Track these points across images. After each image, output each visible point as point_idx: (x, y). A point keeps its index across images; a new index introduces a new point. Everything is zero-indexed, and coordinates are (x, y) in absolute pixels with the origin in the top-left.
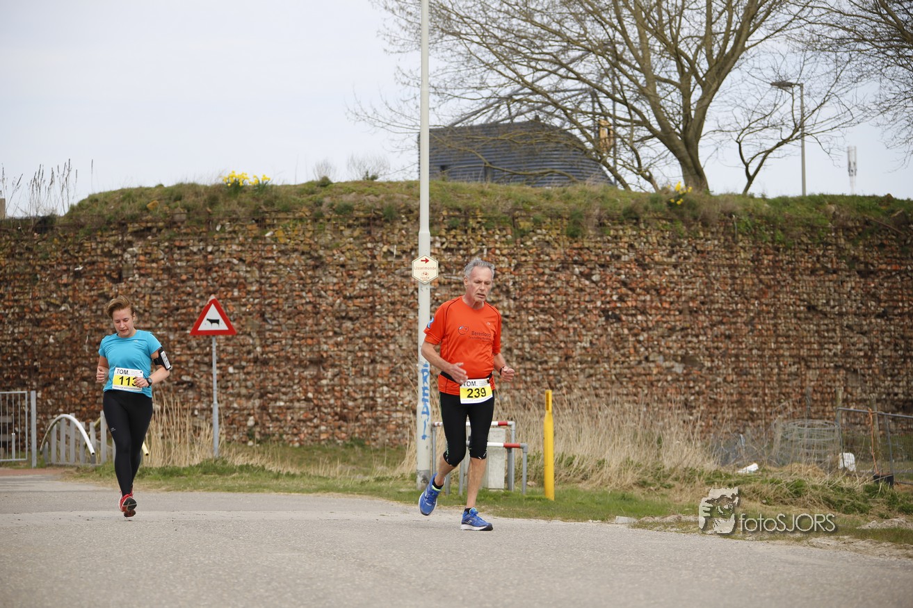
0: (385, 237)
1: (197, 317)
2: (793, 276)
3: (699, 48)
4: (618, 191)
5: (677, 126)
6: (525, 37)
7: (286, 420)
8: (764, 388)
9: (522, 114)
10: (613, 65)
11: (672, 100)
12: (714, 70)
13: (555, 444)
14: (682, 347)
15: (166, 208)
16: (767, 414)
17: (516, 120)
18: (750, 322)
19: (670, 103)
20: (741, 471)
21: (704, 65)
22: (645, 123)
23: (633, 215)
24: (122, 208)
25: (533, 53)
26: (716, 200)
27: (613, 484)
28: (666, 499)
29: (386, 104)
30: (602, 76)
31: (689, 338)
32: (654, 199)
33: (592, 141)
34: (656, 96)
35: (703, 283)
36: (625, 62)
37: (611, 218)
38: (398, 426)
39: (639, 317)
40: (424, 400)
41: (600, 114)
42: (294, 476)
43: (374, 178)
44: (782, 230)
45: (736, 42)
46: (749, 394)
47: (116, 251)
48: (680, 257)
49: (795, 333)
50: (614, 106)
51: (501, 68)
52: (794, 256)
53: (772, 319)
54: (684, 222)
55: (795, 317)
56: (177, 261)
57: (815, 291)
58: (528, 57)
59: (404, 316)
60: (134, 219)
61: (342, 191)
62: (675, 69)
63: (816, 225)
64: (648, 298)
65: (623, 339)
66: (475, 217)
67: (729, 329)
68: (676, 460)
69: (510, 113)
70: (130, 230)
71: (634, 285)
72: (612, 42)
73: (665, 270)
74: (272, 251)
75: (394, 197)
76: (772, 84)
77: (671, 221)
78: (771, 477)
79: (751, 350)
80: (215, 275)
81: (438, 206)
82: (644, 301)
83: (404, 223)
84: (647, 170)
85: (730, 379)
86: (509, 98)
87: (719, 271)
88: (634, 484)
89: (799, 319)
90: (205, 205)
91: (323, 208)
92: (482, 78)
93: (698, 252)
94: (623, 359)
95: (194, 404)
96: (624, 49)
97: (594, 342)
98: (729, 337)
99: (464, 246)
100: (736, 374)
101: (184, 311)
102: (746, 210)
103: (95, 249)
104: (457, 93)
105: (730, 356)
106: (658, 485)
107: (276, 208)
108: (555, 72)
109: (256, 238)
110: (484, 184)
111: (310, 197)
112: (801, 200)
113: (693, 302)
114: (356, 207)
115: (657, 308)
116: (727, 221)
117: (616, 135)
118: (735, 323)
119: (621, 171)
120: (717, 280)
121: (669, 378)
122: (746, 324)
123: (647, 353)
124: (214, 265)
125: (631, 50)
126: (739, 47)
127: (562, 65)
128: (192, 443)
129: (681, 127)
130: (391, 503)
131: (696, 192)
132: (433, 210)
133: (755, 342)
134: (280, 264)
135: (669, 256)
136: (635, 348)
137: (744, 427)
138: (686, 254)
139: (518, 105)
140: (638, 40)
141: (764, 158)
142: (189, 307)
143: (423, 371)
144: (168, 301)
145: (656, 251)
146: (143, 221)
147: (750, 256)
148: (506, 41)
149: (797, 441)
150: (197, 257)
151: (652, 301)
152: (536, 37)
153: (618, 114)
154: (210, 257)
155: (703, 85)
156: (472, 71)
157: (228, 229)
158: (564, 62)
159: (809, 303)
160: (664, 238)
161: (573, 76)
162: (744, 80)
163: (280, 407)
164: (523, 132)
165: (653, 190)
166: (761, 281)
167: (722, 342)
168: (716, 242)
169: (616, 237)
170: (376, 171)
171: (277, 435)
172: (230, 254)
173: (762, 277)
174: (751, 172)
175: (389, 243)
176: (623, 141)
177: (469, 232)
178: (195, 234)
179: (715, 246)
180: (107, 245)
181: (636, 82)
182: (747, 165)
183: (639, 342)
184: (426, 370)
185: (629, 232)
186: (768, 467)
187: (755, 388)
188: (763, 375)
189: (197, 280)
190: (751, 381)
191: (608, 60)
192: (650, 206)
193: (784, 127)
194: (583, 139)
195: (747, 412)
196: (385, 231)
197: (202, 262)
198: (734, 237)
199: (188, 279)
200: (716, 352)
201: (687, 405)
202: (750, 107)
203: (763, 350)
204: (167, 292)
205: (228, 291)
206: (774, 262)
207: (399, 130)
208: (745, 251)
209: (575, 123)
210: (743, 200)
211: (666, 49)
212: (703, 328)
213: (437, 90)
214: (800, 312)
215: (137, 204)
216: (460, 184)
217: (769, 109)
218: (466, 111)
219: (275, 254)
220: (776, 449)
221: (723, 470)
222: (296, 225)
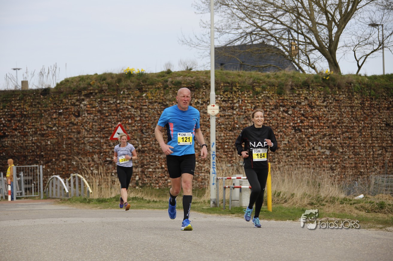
0: (196, 96)
1: (113, 132)
2: (379, 111)
3: (336, 9)
4: (300, 74)
5: (326, 44)
6: (258, 6)
7: (153, 177)
8: (366, 161)
9: (256, 40)
10: (298, 18)
11: (324, 33)
12: (343, 19)
13: (272, 186)
14: (329, 143)
15: (99, 84)
16: (368, 172)
17: (254, 43)
18: (360, 132)
19: (323, 34)
20: (356, 198)
21: (338, 17)
22: (312, 43)
23: (306, 84)
24: (80, 84)
25: (261, 13)
26: (344, 77)
27: (298, 204)
28: (322, 211)
29: (196, 36)
30: (292, 23)
31: (333, 139)
32: (316, 77)
33: (288, 52)
34: (316, 31)
35: (338, 114)
36: (302, 16)
37: (296, 86)
38: (202, 179)
39: (310, 130)
40: (213, 168)
41: (292, 40)
42: (156, 202)
43: (191, 69)
44: (374, 90)
45: (353, 6)
46: (359, 163)
47: (77, 103)
48: (328, 103)
49: (380, 136)
50: (298, 36)
51: (247, 20)
52: (379, 102)
53: (370, 130)
54: (330, 87)
55: (380, 129)
56: (104, 107)
57: (389, 117)
58: (259, 15)
59: (205, 131)
60: (85, 89)
61: (176, 75)
62: (325, 19)
63: (389, 87)
64: (314, 121)
65: (303, 140)
66: (236, 86)
67: (351, 135)
68: (326, 193)
69: (251, 40)
70: (83, 94)
71: (307, 116)
72: (297, 7)
73: (321, 108)
74: (146, 102)
75: (200, 78)
76: (369, 25)
77: (324, 87)
78: (369, 200)
79: (360, 144)
80: (120, 113)
81: (219, 81)
82: (312, 123)
83: (204, 89)
84: (313, 64)
85: (351, 157)
86: (251, 33)
87: (346, 109)
88: (308, 204)
89: (382, 130)
90: (116, 83)
91: (168, 83)
92: (238, 24)
93: (336, 100)
94: (303, 148)
95: (112, 170)
96: (302, 11)
97: (290, 141)
98: (350, 138)
99: (231, 99)
100: (354, 154)
101: (107, 129)
102: (357, 81)
103: (68, 103)
104: (227, 31)
105: (351, 147)
106: (318, 204)
107: (147, 83)
108: (271, 21)
109: (138, 97)
110: (240, 71)
111: (162, 78)
112: (383, 77)
113: (334, 123)
114: (183, 82)
115: (318, 126)
116: (349, 86)
117: (299, 49)
118: (353, 132)
119: (301, 65)
120: (345, 113)
121: (324, 157)
122: (358, 132)
123: (313, 146)
124: (120, 109)
125: (306, 11)
126: (354, 9)
127: (274, 18)
128: (111, 188)
129: (328, 45)
130: (199, 213)
131: (335, 74)
132: (216, 83)
133: (362, 140)
134: (149, 108)
135: (323, 102)
136: (308, 143)
137: (357, 178)
138: (331, 101)
139: (255, 36)
140: (308, 6)
141: (366, 58)
142: (109, 127)
143: (213, 155)
144: (100, 125)
145: (317, 100)
146: (88, 90)
147: (359, 102)
148: (249, 8)
149: (381, 184)
150: (112, 105)
151: (315, 123)
152: (263, 5)
153: (300, 39)
154: (118, 105)
155: (338, 26)
156: (234, 21)
157: (126, 93)
158: (275, 16)
159: (386, 122)
160: (320, 94)
161: (278, 22)
162: (356, 23)
163: (150, 172)
164: (257, 48)
165: (316, 73)
166: (364, 113)
167: (347, 140)
168: (344, 96)
169: (299, 94)
170: (191, 66)
171: (149, 184)
172: (127, 104)
173: (365, 111)
174: (360, 64)
175: (197, 98)
176: (302, 51)
177: (233, 93)
178: (112, 95)
179: (344, 98)
180: (73, 100)
181: (307, 25)
182: (358, 61)
183: (310, 141)
184: (214, 154)
185: (305, 92)
186: (368, 196)
187: (362, 161)
188: (366, 155)
189: (113, 116)
190: (360, 158)
191: (295, 15)
192: (314, 80)
193: (375, 44)
194: (284, 51)
195: (359, 171)
196: (196, 93)
197: (115, 108)
198: (352, 93)
199: (109, 115)
200: (345, 145)
201: (332, 169)
202: (359, 35)
203: (366, 144)
204: (99, 121)
205: (126, 120)
206: (371, 104)
207: (201, 48)
208: (357, 100)
209: (280, 43)
210: (356, 77)
211: (321, 10)
212: (339, 134)
213: (218, 30)
214: (383, 127)
215: (86, 82)
216: (229, 71)
217: (368, 36)
218: (232, 39)
219: (147, 104)
220: (372, 188)
221: (348, 197)
222: (156, 91)
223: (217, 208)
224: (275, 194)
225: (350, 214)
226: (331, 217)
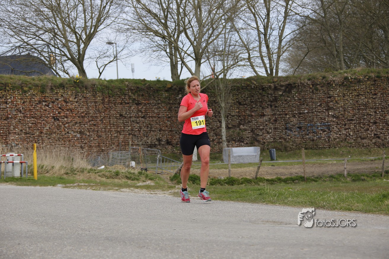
2: (115, 105)
3: (82, 31)
4: (57, 78)
5: (76, 56)
6: (24, 26)
8: (106, 141)
9: (24, 52)
10: (54, 36)
11: (74, 48)
12: (88, 38)
13: (37, 161)
14: (79, 129)
16: (107, 149)
17: (22, 54)
18: (101, 120)
19: (73, 49)
20: (99, 168)
21: (84, 37)
22: (65, 55)
23: (63, 86)
25: (27, 32)
26: (90, 80)
27: (57, 174)
28: (75, 178)
30: (51, 40)
31: (82, 126)
32: (69, 80)
33: (48, 61)
34: (69, 46)
35: (86, 108)
36: (58, 35)
37: (55, 86)
39: (65, 119)
41: (50, 52)
44: (111, 90)
45: (94, 29)
46: (101, 143)
48: (78, 99)
49: (116, 123)
50: (55, 50)
51: (16, 36)
52: (115, 99)
53: (109, 119)
54: (79, 88)
55: (116, 118)
57: (122, 110)
58: (25, 33)
62: (75, 38)
63: (122, 88)
64: (68, 112)
65: (60, 126)
66: (8, 86)
67: (95, 122)
68: (78, 165)
69: (20, 52)
71: (63, 109)
72: (53, 28)
73: (73, 103)
76: (107, 43)
77: (75, 87)
78: (108, 170)
79: (102, 129)
82: (67, 114)
84: (66, 71)
85: (95, 139)
86: (19, 47)
87: (91, 103)
88: (64, 174)
89: (117, 119)
92: (9, 40)
93: (84, 97)
94: (60, 133)
96: (58, 31)
97: (50, 127)
98: (95, 125)
99: (5, 96)
100: (97, 137)
102: (99, 84)
105: (95, 131)
106: (72, 174)
108: (34, 38)
110: (11, 75)
112: (117, 81)
113: (83, 114)
115: (71, 116)
116: (93, 87)
117: (56, 59)
118: (97, 120)
119: (58, 71)
120: (91, 107)
121: (76, 139)
122: (100, 121)
123: (68, 131)
125: (60, 31)
126: (95, 31)
127: (37, 36)
129: (77, 57)
131: (83, 78)
133: (103, 126)
135: (75, 99)
136: (64, 129)
137: (100, 154)
138: (80, 98)
139: (22, 49)
140: (62, 28)
141: (105, 67)
145: (70, 97)
147: (101, 99)
148: (17, 28)
149: (117, 158)
151: (69, 114)
152: (28, 26)
153: (56, 52)
155: (84, 43)
156: (6, 37)
158: (38, 35)
159: (120, 113)
160: (73, 93)
161: (40, 39)
162: (97, 41)
164: (24, 58)
165: (69, 77)
166: (105, 107)
167: (92, 127)
168: (90, 94)
169: (57, 93)
173: (105, 105)
174: (101, 71)
176: (58, 61)
177: (7, 91)
181: (62, 42)
182: (99, 69)
183: (65, 127)
185: (61, 91)
186: (108, 167)
187: (103, 141)
188: (106, 137)
190: (102, 139)
191: (52, 34)
192: (68, 83)
193: (111, 57)
194: (45, 60)
195: (101, 149)
198: (96, 92)
200: (91, 130)
201: (81, 147)
202: (100, 50)
203: (106, 129)
206: (109, 100)
208: (99, 97)
209: (42, 55)
210: (98, 80)
211: (71, 31)
212: (86, 122)
214: (118, 117)
216: (3, 75)
217: (106, 51)
218: (4, 51)
220: (110, 161)
221: (93, 168)
224: (39, 167)
225: (95, 180)
226: (81, 183)
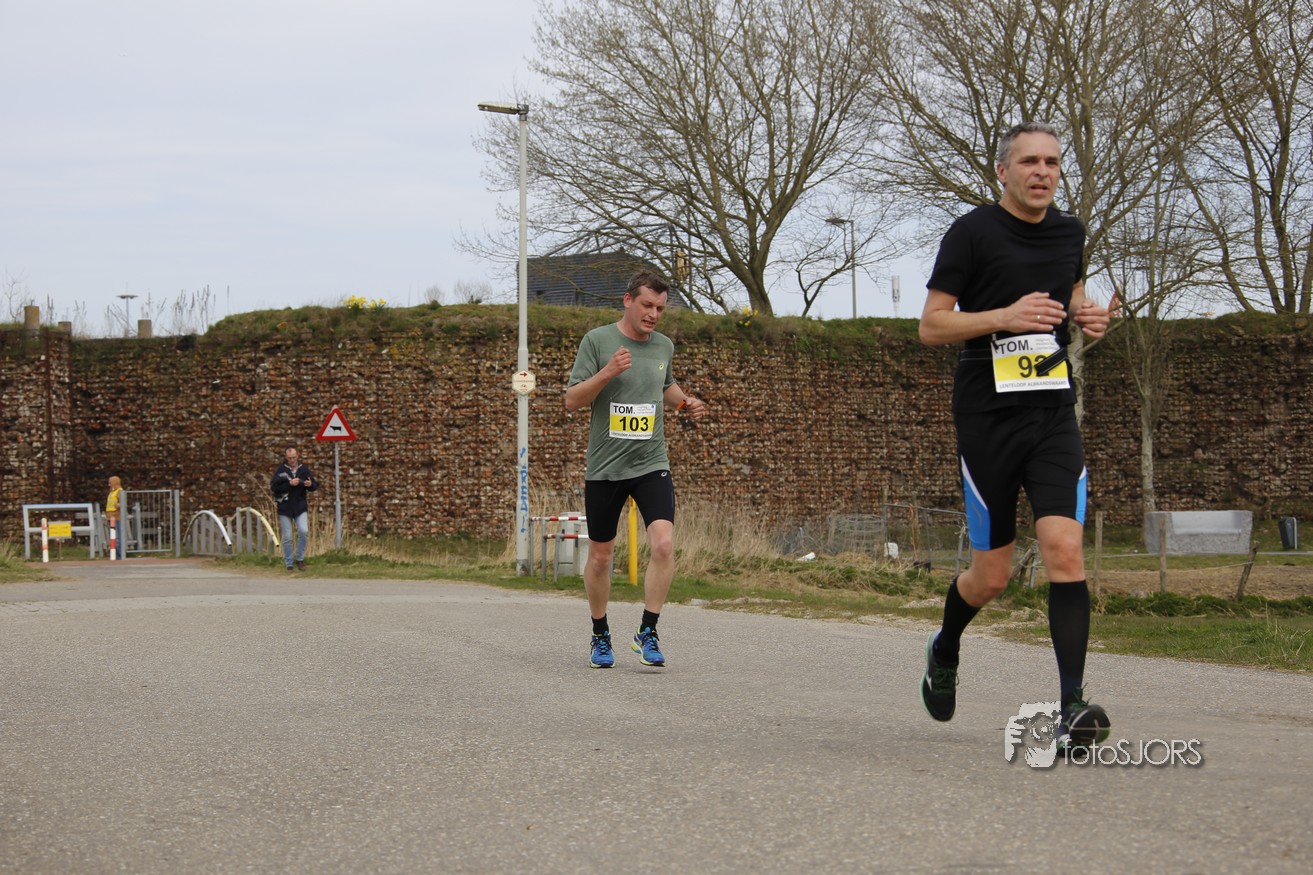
0: (488, 354)
1: (321, 425)
2: (845, 389)
3: (764, 188)
4: (693, 314)
5: (745, 257)
6: (612, 178)
7: (400, 516)
8: (820, 487)
9: (609, 246)
10: (689, 203)
11: (740, 235)
12: (777, 208)
13: (638, 536)
14: (749, 451)
15: (294, 328)
16: (823, 509)
17: (604, 251)
18: (808, 429)
19: (739, 237)
20: (800, 560)
21: (767, 204)
22: (717, 254)
23: (706, 335)
24: (255, 328)
25: (618, 192)
26: (779, 322)
27: (689, 571)
28: (735, 584)
29: (489, 236)
30: (679, 213)
31: (756, 443)
32: (725, 321)
33: (670, 270)
34: (726, 230)
35: (767, 395)
36: (699, 201)
37: (687, 337)
38: (500, 521)
39: (712, 425)
40: (523, 498)
41: (678, 246)
42: (407, 565)
43: (478, 301)
44: (836, 348)
45: (796, 184)
46: (807, 492)
47: (250, 366)
48: (747, 372)
49: (847, 439)
50: (689, 239)
51: (590, 205)
52: (846, 371)
53: (828, 426)
54: (751, 341)
55: (847, 424)
56: (304, 375)
57: (865, 402)
58: (613, 196)
59: (505, 424)
60: (265, 338)
61: (450, 313)
62: (743, 207)
63: (865, 344)
64: (720, 408)
65: (698, 444)
66: (567, 337)
67: (790, 435)
68: (743, 550)
69: (598, 245)
70: (262, 348)
71: (707, 397)
72: (687, 183)
73: (734, 383)
74: (388, 366)
75: (496, 319)
76: (827, 221)
77: (740, 340)
78: (826, 564)
79: (809, 453)
80: (337, 387)
81: (535, 326)
82: (717, 411)
83: (505, 342)
84: (718, 295)
85: (791, 479)
86: (597, 232)
87: (782, 384)
88: (708, 571)
89: (851, 426)
90: (328, 326)
91: (433, 328)
92: (573, 214)
93: (763, 368)
94: (698, 461)
95: (320, 501)
96: (698, 190)
97: (673, 446)
98: (790, 442)
99: (558, 362)
100: (796, 474)
101: (310, 419)
102: (805, 331)
103: (231, 365)
104: (552, 227)
105: (791, 459)
106: (728, 572)
107: (391, 328)
108: (637, 209)
109: (373, 355)
110: (575, 307)
111: (422, 318)
112: (853, 322)
113: (759, 411)
114: (462, 327)
115: (727, 417)
116: (789, 340)
117: (692, 265)
118: (796, 430)
119: (696, 296)
120: (780, 392)
121: (738, 478)
122: (805, 431)
123: (719, 457)
124: (336, 379)
125: (704, 190)
126: (798, 188)
127: (644, 203)
128: (318, 536)
129: (748, 258)
130: (494, 588)
131: (761, 315)
132: (530, 330)
133: (812, 446)
134: (395, 378)
135: (738, 371)
136: (708, 452)
137: (803, 520)
138: (753, 369)
139: (605, 238)
140: (710, 182)
141: (821, 285)
142: (314, 415)
143: (522, 472)
144: (296, 411)
145: (726, 366)
146: (273, 340)
147: (808, 371)
148: (594, 181)
149: (848, 533)
150: (321, 372)
151: (723, 411)
152: (621, 178)
153: (693, 246)
154: (333, 371)
155: (767, 222)
156: (564, 208)
157: (348, 347)
158: (646, 200)
159: (859, 412)
160: (734, 355)
161: (651, 211)
162: (802, 217)
163: (395, 505)
164: (610, 262)
165: (724, 313)
166: (818, 393)
167: (784, 447)
168: (779, 359)
169: (691, 354)
170: (479, 295)
171: (393, 529)
172: (351, 369)
173: (819, 389)
174: (809, 298)
175: (491, 359)
176: (697, 269)
177: (563, 349)
178: (320, 351)
179: (778, 362)
180: (242, 361)
181: (709, 218)
182: (805, 292)
183: (712, 446)
184: (524, 472)
185: (703, 350)
186: (824, 556)
187: (813, 486)
188: (820, 476)
189: (321, 392)
190: (809, 481)
191: (684, 198)
192: (722, 327)
193: (837, 259)
194: (663, 268)
195: (806, 507)
196: (488, 349)
197: (326, 376)
198: (794, 354)
199: (314, 391)
200: (779, 455)
201: (754, 502)
202: (808, 241)
203: (820, 453)
204: (294, 402)
205: (349, 402)
206: (830, 376)
207: (499, 259)
208: (804, 367)
209: (655, 253)
210: (802, 322)
211: (734, 189)
212: (768, 434)
213: (533, 224)
214: (852, 420)
215: (268, 324)
216: (554, 307)
217: (825, 243)
218: (560, 243)
219: (391, 369)
220: (830, 541)
221: (784, 558)
222: (409, 343)
223: (529, 578)
224: (643, 552)
225: (790, 591)
226: (753, 596)
